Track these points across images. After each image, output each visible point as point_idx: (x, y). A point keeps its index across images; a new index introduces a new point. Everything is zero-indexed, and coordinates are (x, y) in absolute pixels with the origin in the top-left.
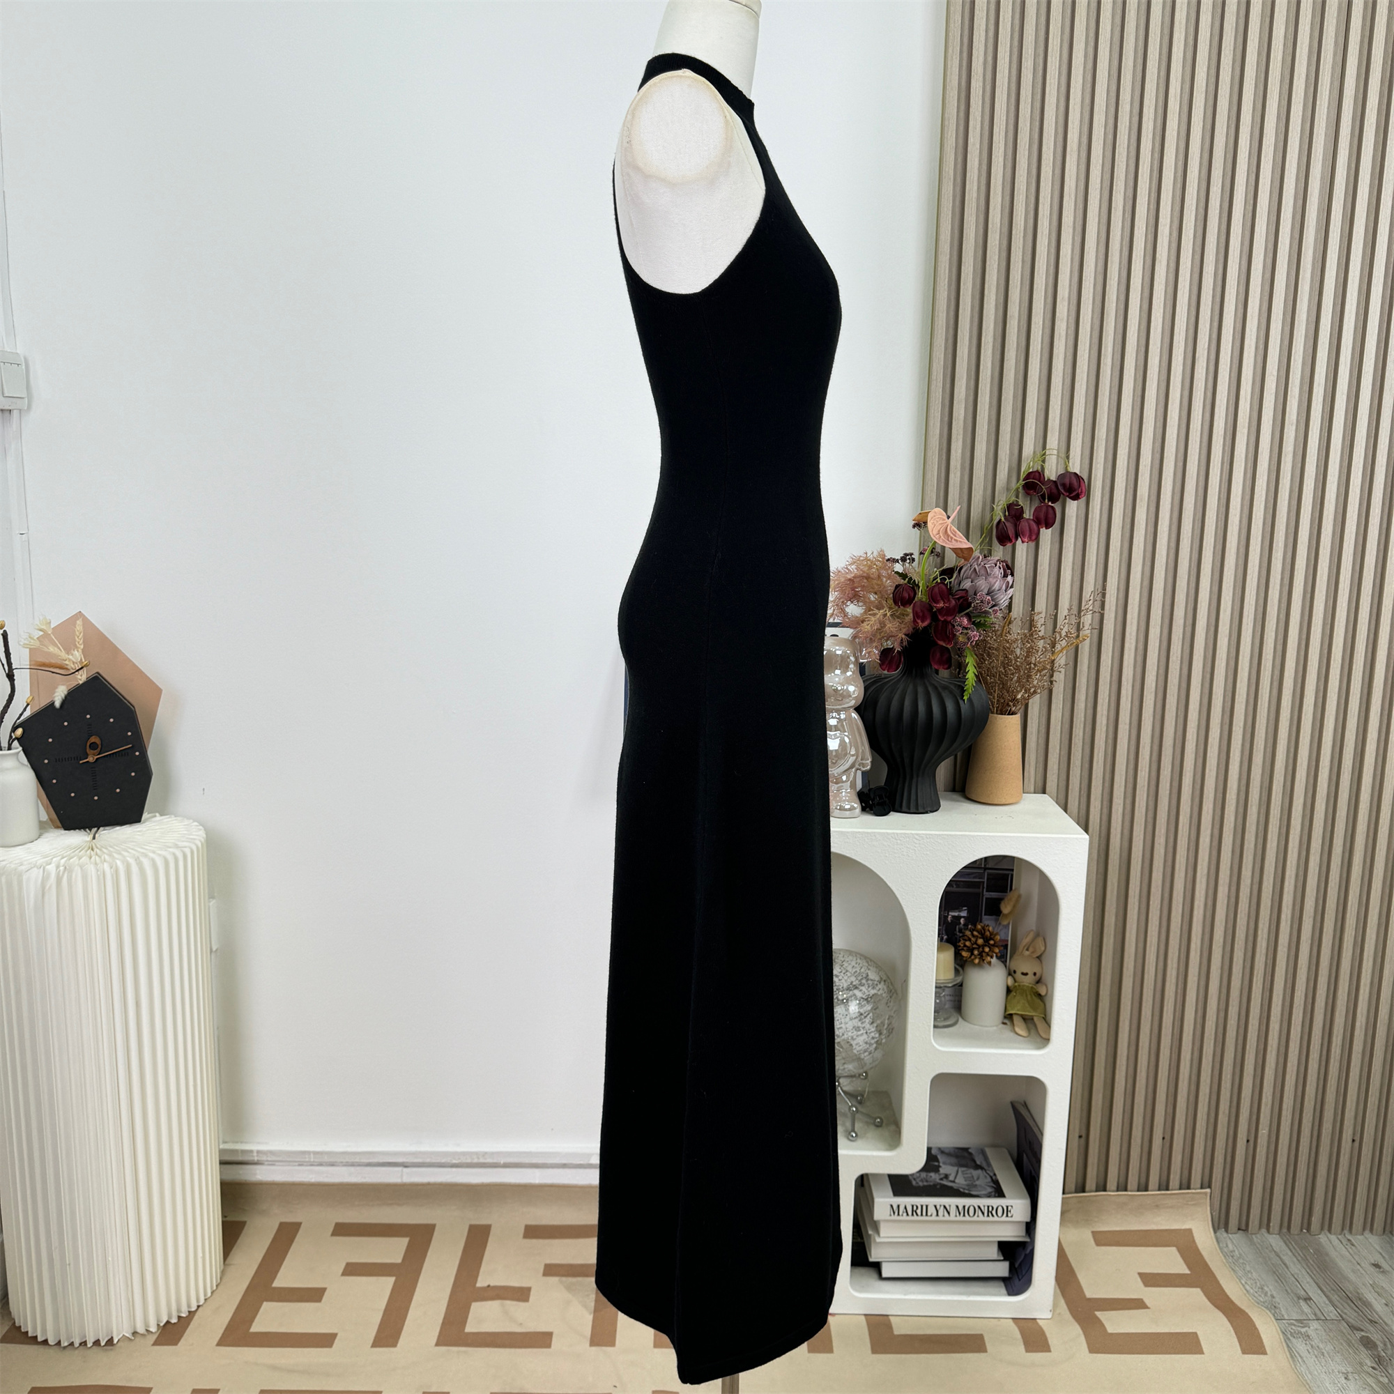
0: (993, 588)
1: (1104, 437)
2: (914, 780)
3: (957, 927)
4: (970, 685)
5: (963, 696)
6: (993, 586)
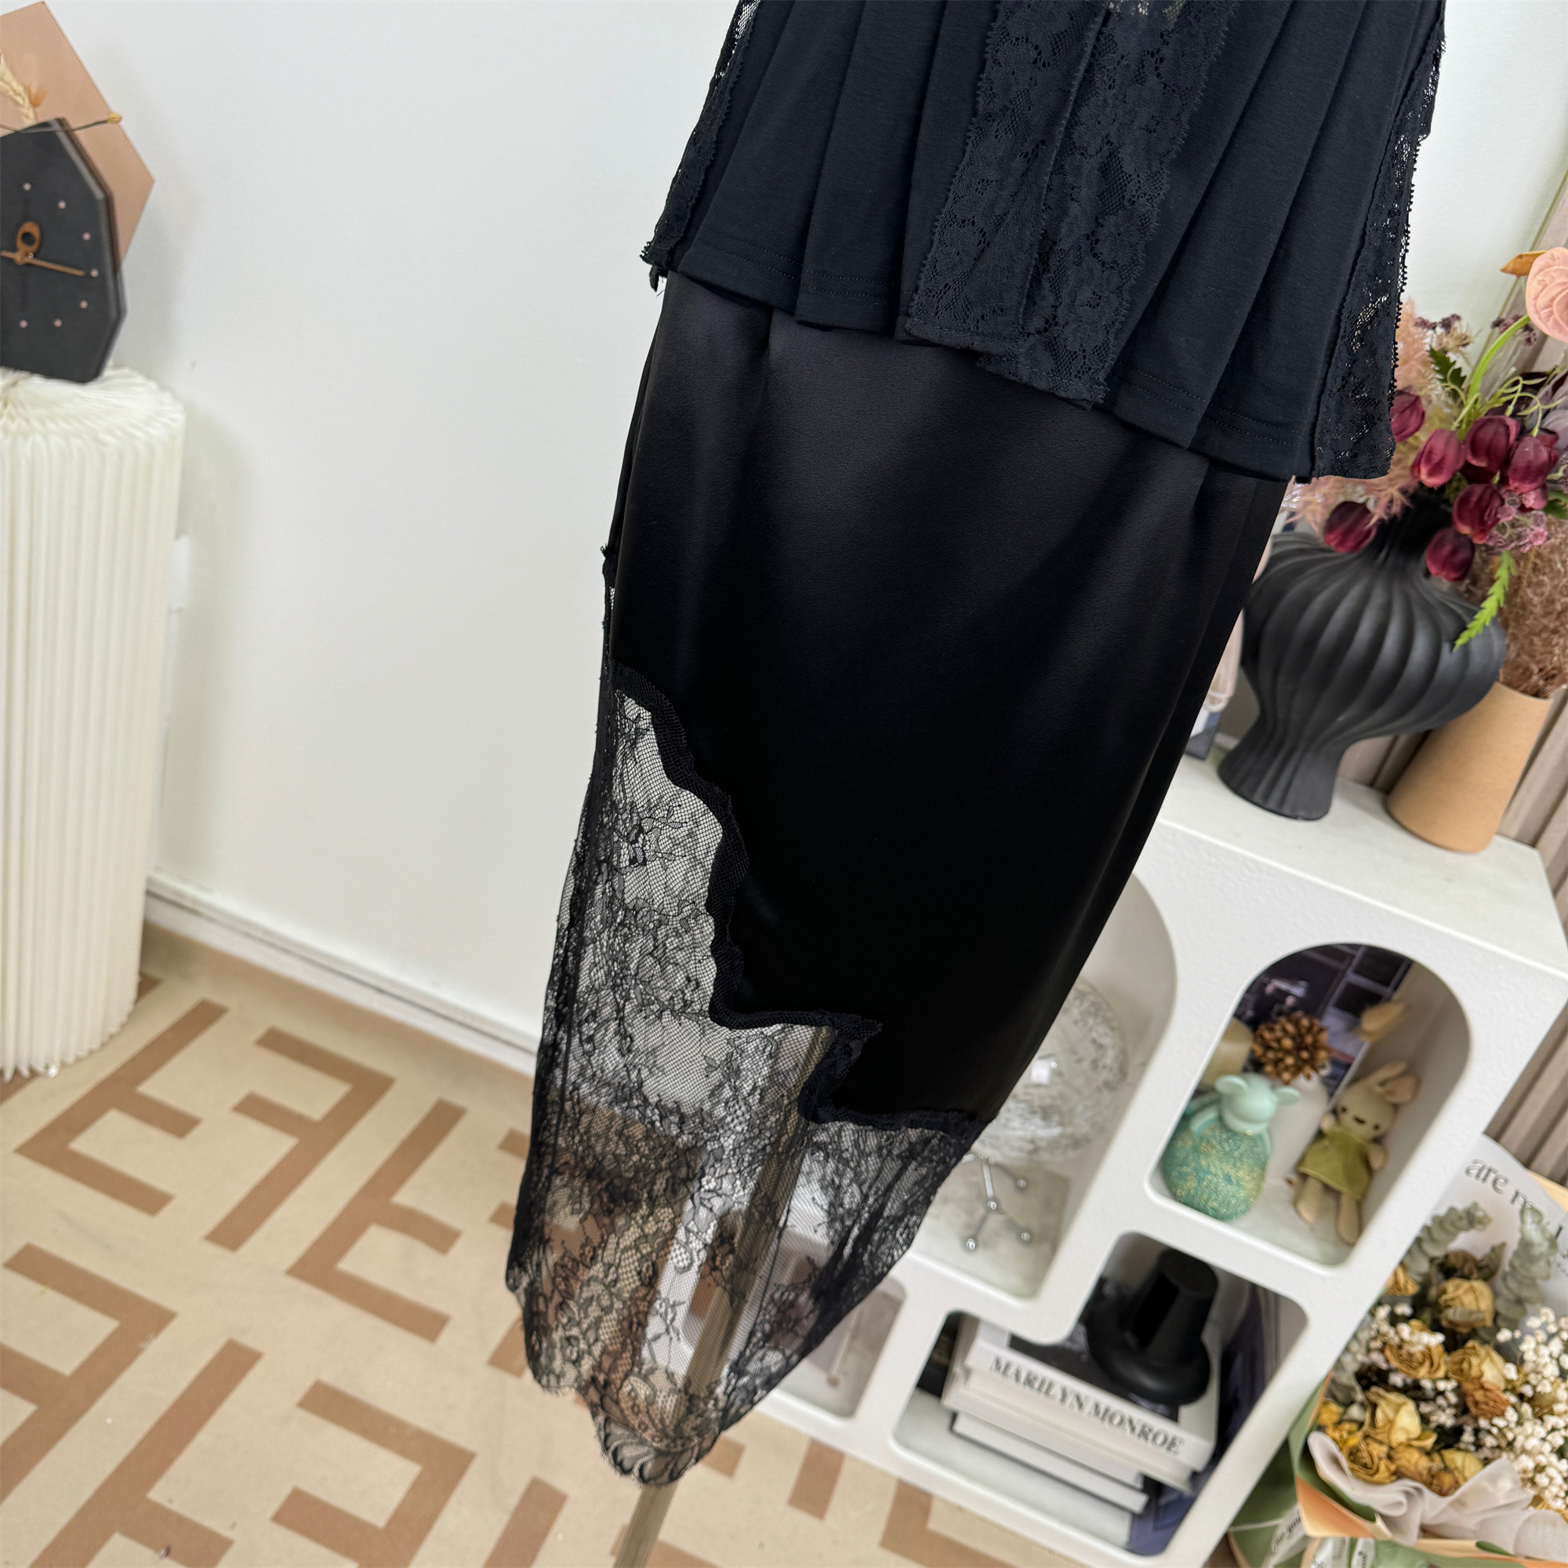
2: (1297, 755)
3: (1277, 1008)
4: (1481, 621)
5: (1457, 637)
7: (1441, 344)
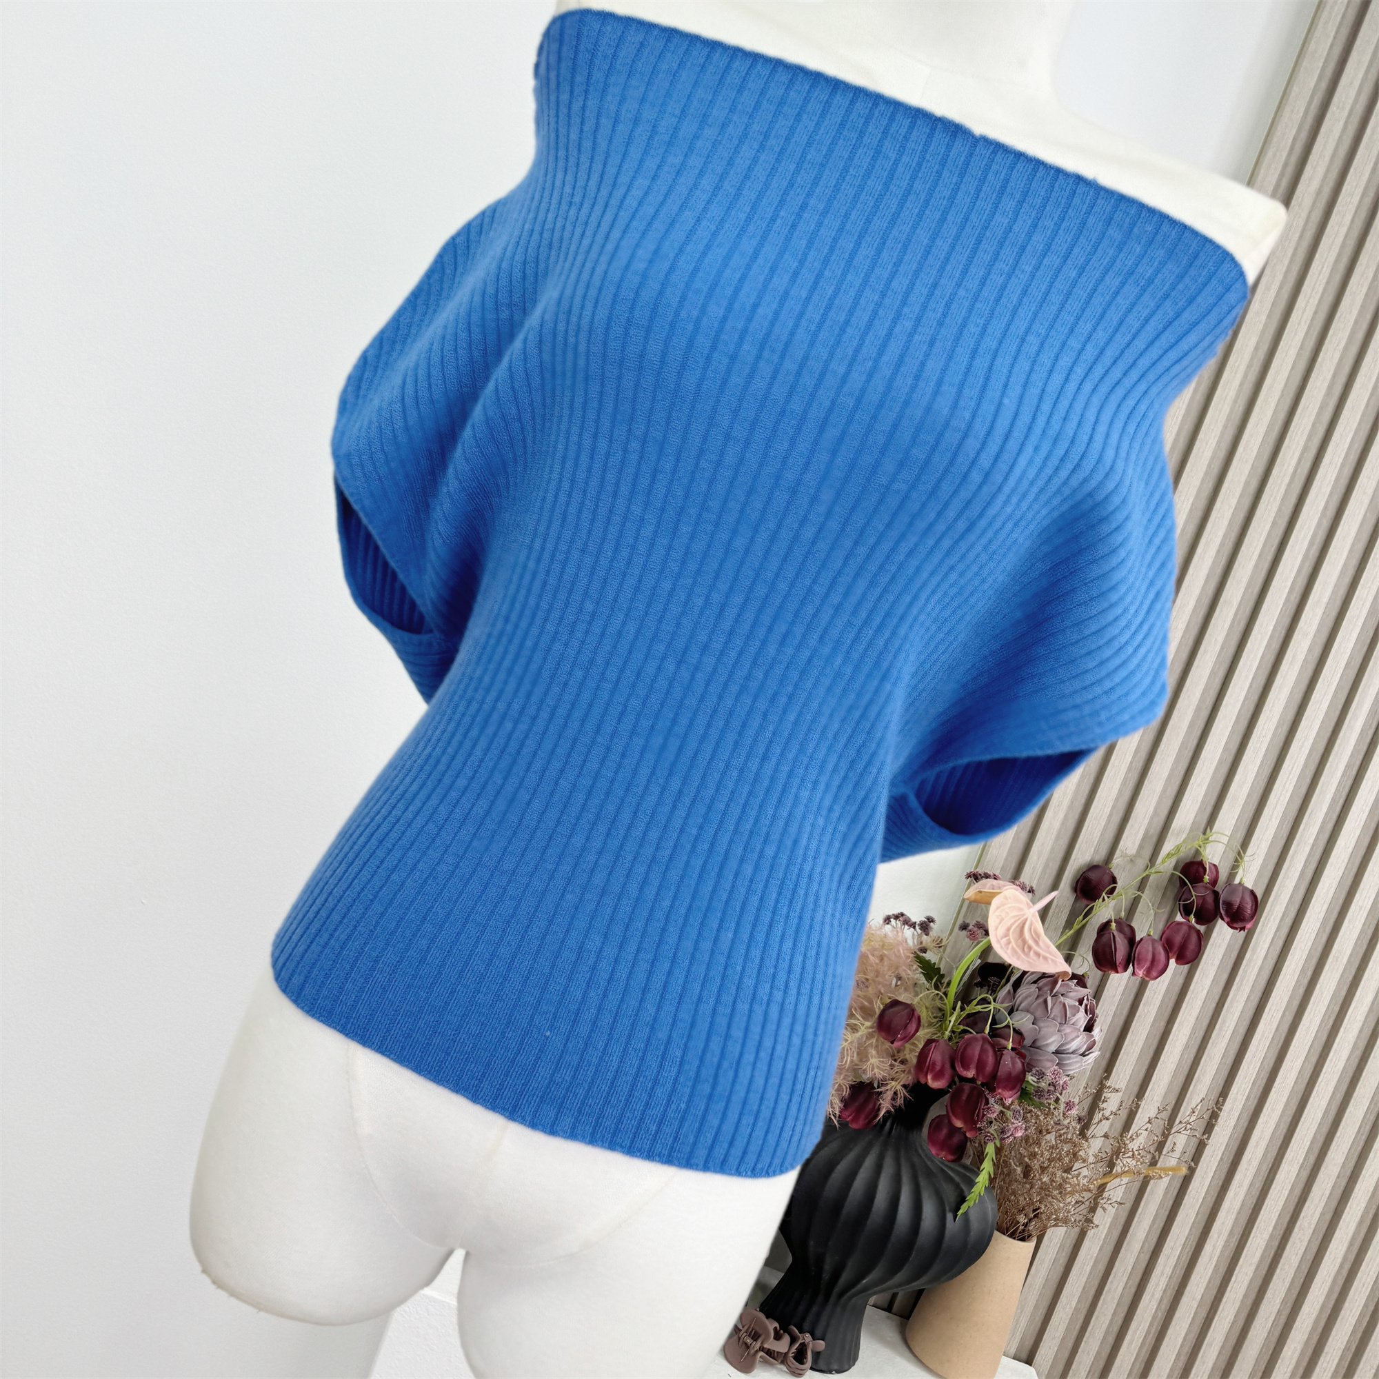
0: (1068, 1047)
1: (1311, 841)
4: (977, 1193)
5: (958, 1209)
6: (1067, 1043)
7: (921, 943)
